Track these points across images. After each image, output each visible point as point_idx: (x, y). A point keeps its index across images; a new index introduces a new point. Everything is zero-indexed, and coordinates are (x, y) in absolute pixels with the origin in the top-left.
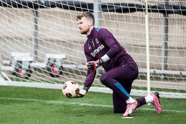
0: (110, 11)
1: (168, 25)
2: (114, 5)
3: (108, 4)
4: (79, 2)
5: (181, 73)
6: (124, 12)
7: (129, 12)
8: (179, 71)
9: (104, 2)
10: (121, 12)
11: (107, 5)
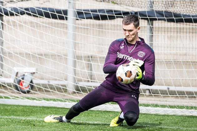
0: (87, 18)
1: (152, 34)
2: (90, 12)
3: (84, 10)
4: (53, 9)
5: (168, 88)
6: (102, 19)
7: (108, 19)
8: (166, 85)
9: (80, 8)
10: (99, 19)
11: (83, 12)
